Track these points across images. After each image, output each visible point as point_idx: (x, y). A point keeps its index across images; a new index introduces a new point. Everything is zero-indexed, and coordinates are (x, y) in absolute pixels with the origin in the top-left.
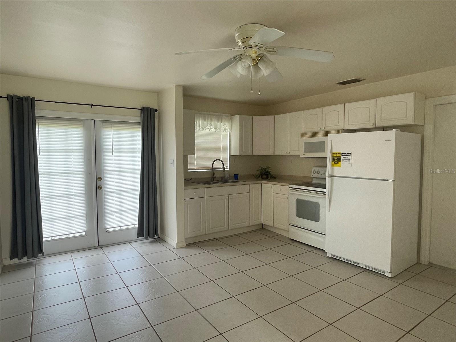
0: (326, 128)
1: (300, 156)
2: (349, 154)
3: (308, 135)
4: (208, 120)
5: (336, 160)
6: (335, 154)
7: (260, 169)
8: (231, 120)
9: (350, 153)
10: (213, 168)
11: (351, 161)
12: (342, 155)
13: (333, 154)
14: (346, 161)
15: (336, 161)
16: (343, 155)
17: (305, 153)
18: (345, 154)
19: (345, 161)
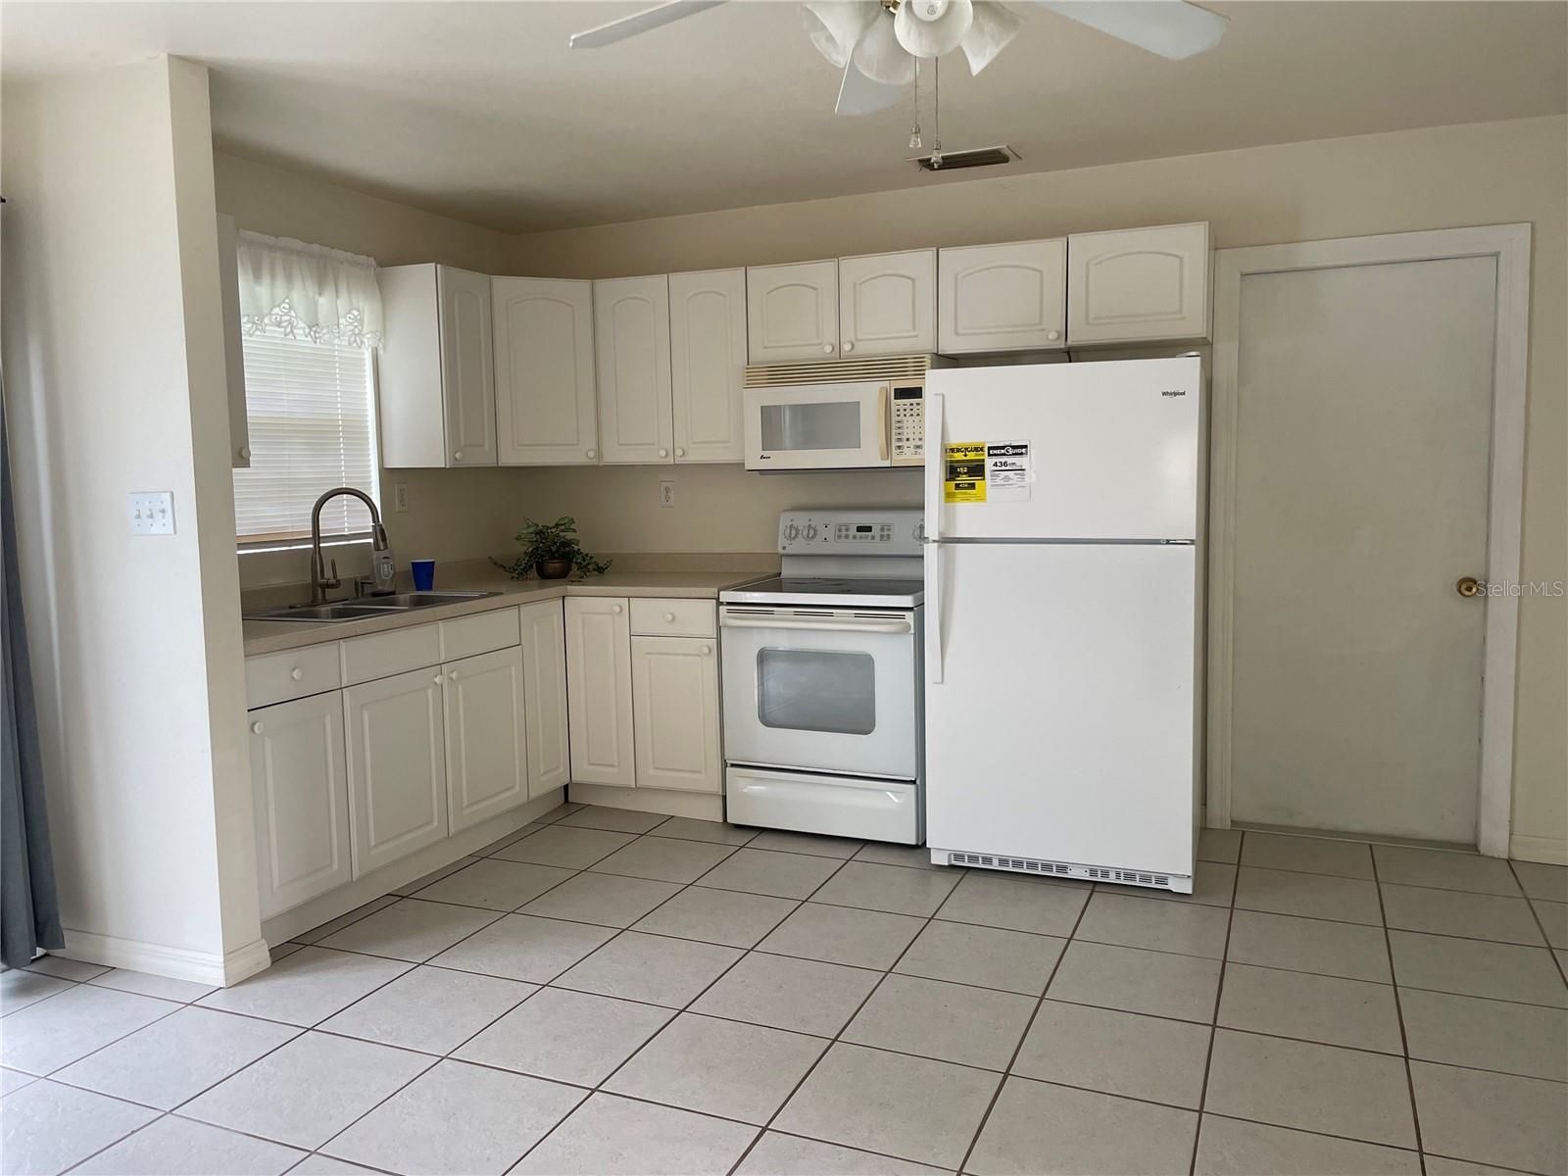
0: (857, 344)
1: (743, 464)
2: (1020, 450)
3: (782, 373)
4: (273, 277)
5: (965, 473)
6: (959, 450)
7: (531, 530)
8: (382, 289)
9: (1026, 447)
10: (316, 536)
11: (1031, 476)
12: (989, 455)
13: (952, 450)
14: (1007, 478)
15: (964, 477)
16: (995, 452)
17: (766, 453)
18: (1003, 448)
19: (1002, 477)
